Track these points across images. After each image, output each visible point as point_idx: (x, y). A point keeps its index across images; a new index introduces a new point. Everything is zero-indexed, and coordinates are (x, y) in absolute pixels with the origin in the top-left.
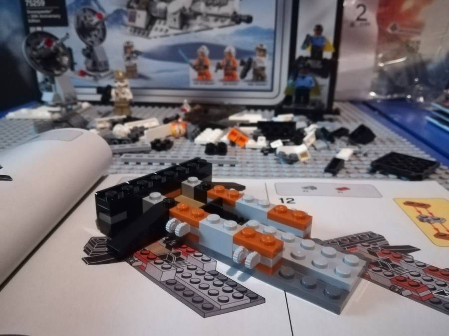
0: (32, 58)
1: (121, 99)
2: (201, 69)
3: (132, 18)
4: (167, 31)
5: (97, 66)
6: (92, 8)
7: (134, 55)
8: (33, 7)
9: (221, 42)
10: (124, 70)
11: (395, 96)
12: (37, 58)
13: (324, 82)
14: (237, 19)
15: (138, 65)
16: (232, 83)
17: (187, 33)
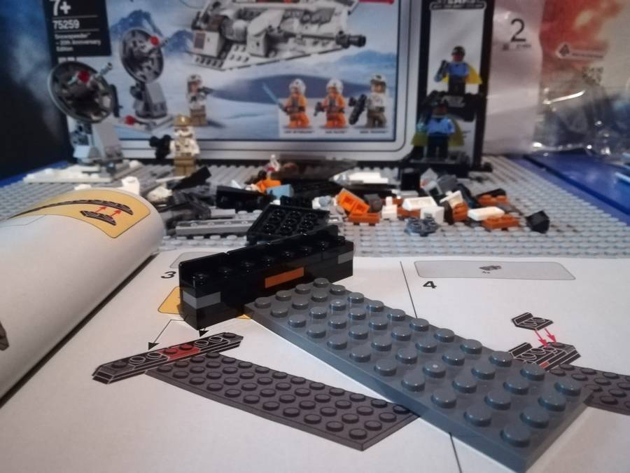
0: (60, 98)
1: (183, 154)
2: (295, 111)
3: (200, 43)
4: (247, 59)
5: (150, 110)
6: (143, 29)
7: (202, 94)
8: (64, 29)
9: (323, 74)
10: (188, 114)
11: (570, 146)
12: (68, 98)
13: (469, 127)
14: (344, 41)
15: (207, 108)
16: (337, 130)
17: (275, 61)
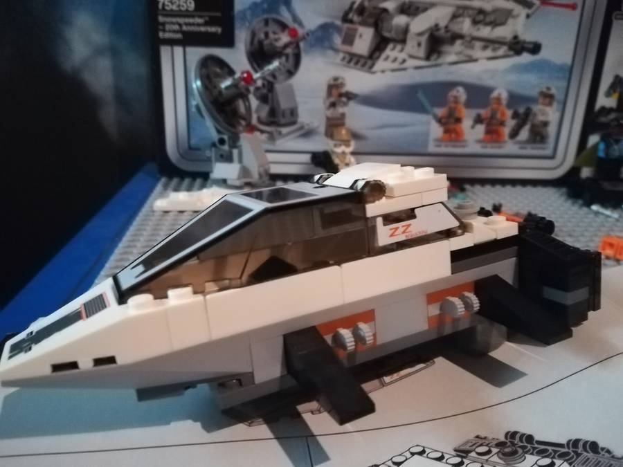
3: (349, 39)
4: (404, 61)
5: (276, 116)
6: (279, 18)
7: (344, 99)
8: (172, 10)
9: (488, 82)
14: (517, 46)
15: (347, 116)
17: (436, 65)
